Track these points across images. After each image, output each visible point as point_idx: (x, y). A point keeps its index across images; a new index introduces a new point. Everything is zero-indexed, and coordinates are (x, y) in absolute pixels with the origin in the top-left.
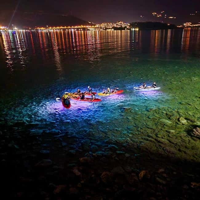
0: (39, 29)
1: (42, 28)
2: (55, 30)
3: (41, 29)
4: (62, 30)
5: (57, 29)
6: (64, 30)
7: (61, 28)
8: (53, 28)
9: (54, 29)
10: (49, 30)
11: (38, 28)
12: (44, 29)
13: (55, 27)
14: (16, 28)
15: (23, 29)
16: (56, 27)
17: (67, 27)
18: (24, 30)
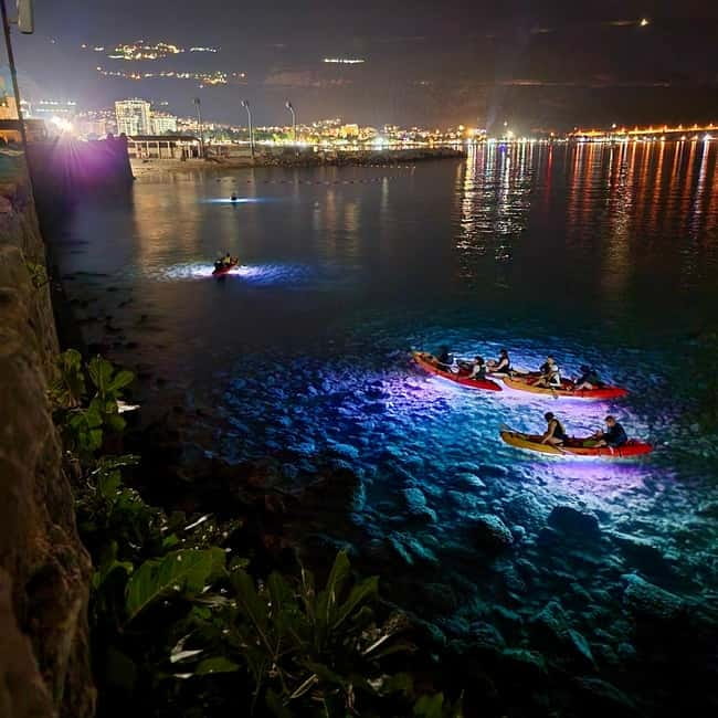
0: (583, 134)
1: (593, 133)
2: (636, 138)
3: (587, 134)
4: (663, 138)
5: (644, 135)
6: (672, 138)
7: (661, 131)
8: (631, 133)
9: (634, 135)
10: (616, 139)
11: (579, 133)
12: (598, 137)
13: (639, 129)
14: (510, 134)
15: (530, 135)
16: (643, 130)
17: (685, 126)
18: (533, 141)
